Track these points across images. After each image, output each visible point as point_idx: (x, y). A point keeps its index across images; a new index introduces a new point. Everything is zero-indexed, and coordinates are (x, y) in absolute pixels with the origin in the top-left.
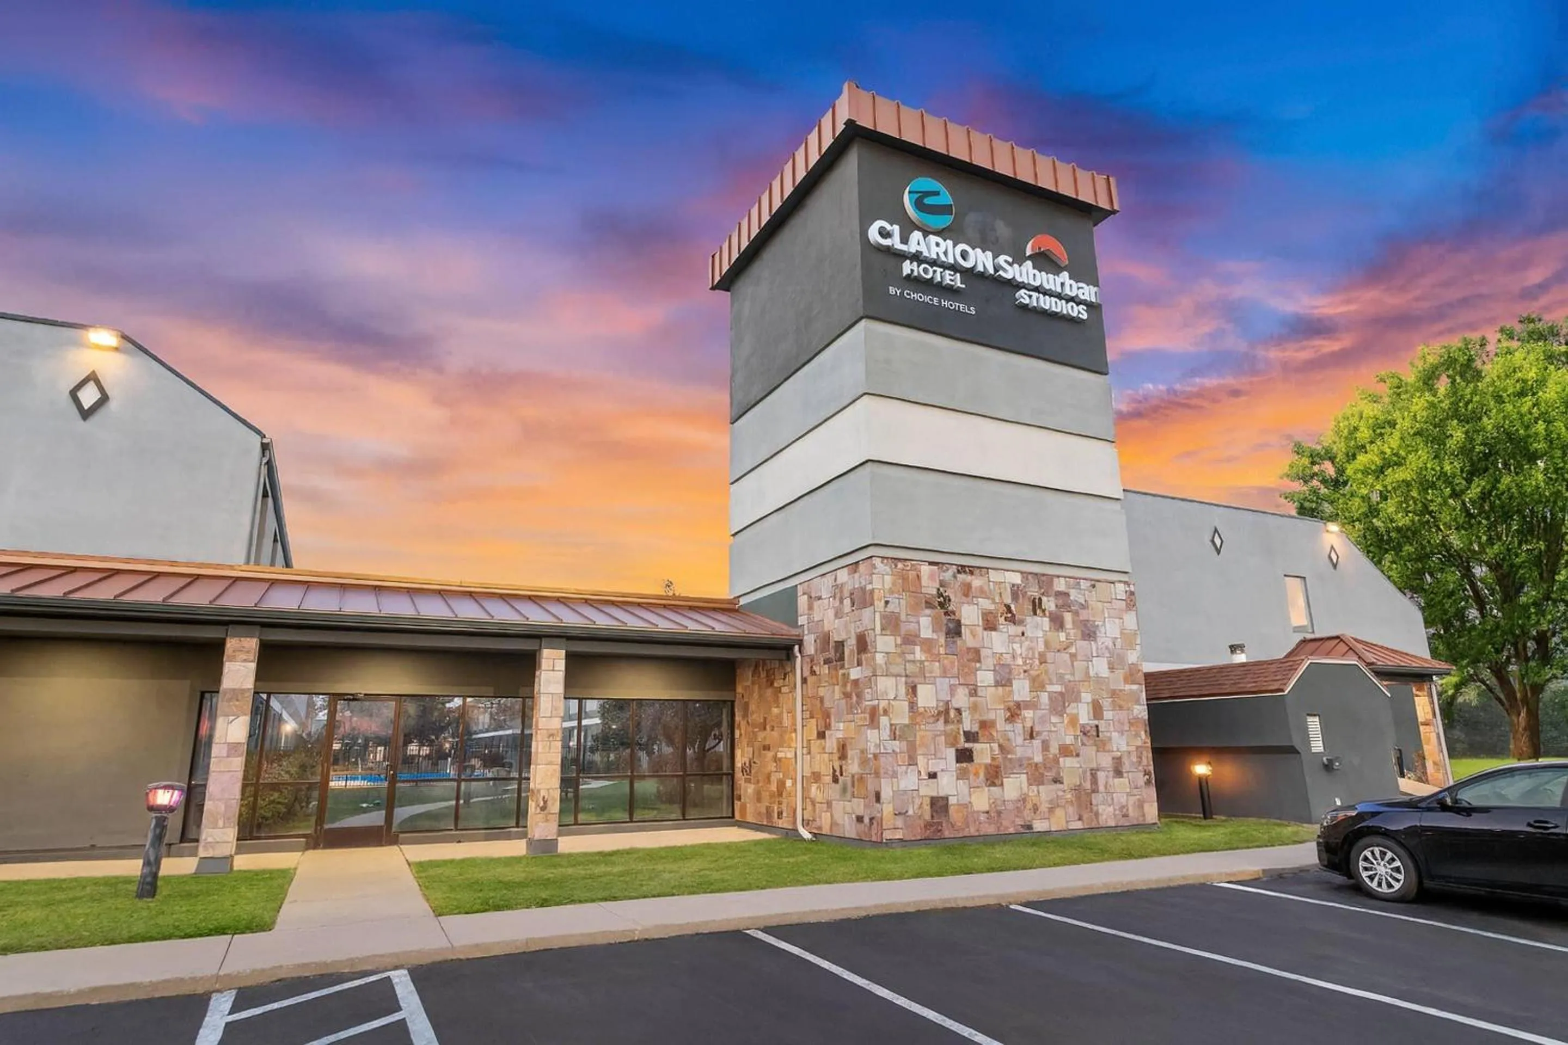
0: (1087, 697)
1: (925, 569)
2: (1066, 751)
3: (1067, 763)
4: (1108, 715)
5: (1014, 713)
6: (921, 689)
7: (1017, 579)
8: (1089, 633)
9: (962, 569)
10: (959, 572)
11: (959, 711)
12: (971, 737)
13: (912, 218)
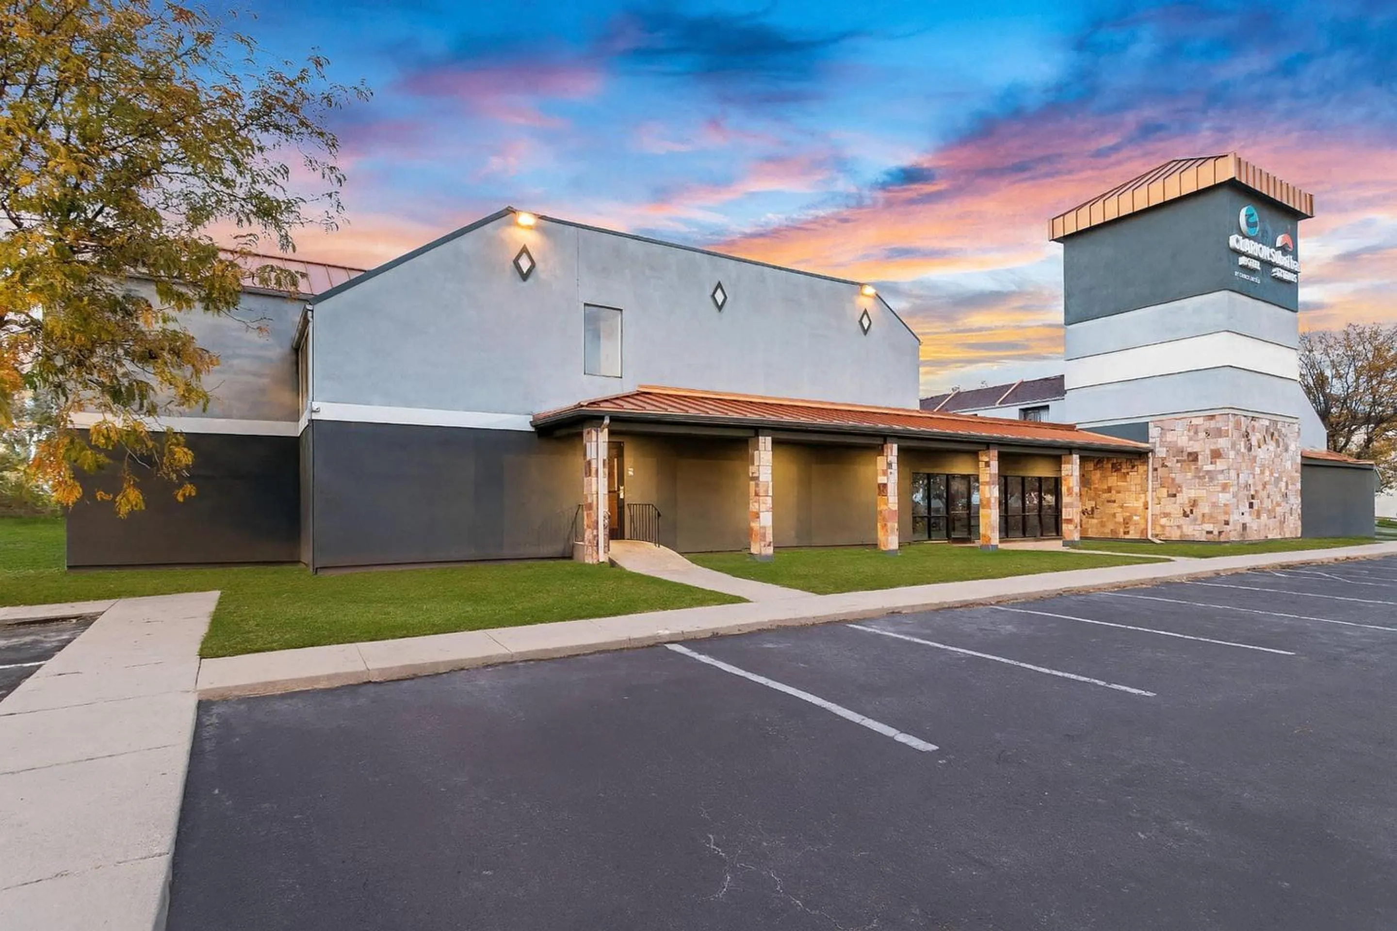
0: (1284, 479)
1: (1243, 419)
2: (1279, 505)
3: (1278, 509)
4: (1290, 487)
5: (1264, 485)
6: (1241, 475)
7: (1267, 423)
8: (1286, 450)
9: (1253, 418)
10: (1252, 420)
11: (1250, 485)
12: (1253, 497)
13: (1242, 228)
